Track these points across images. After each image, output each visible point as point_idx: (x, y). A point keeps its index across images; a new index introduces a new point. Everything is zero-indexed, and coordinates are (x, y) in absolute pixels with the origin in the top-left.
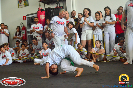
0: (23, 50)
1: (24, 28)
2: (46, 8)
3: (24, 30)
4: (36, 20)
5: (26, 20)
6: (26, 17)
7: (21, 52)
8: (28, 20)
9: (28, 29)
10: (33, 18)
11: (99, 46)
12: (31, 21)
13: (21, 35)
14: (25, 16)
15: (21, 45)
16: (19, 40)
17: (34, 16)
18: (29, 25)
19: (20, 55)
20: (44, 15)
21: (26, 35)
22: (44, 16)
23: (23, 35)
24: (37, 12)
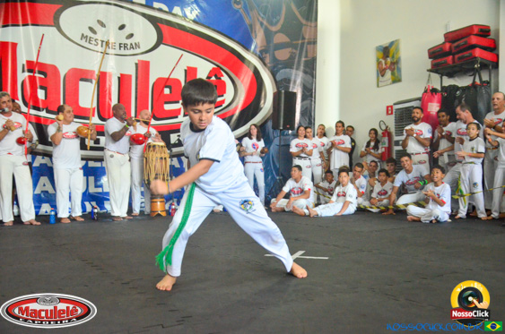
0: (382, 185)
1: (387, 133)
2: (445, 87)
3: (387, 138)
4: (418, 114)
6: (394, 108)
7: (378, 188)
8: (397, 116)
9: (397, 136)
10: (409, 111)
12: (405, 116)
13: (380, 147)
14: (392, 104)
15: (379, 172)
16: (377, 160)
18: (399, 125)
19: (374, 195)
20: (438, 102)
21: (389, 149)
22: (439, 104)
23: (383, 150)
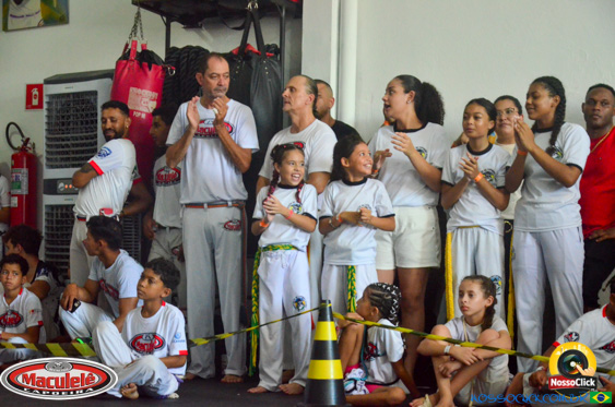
1: (26, 157)
2: (175, 49)
3: (25, 170)
5: (44, 112)
6: (44, 94)
8: (54, 113)
9: (52, 167)
11: (476, 314)
12: (73, 116)
14: (41, 82)
17: (94, 93)
18: (57, 139)
20: (154, 90)
21: (31, 201)
22: (155, 95)
23: (15, 199)
24: (113, 67)
